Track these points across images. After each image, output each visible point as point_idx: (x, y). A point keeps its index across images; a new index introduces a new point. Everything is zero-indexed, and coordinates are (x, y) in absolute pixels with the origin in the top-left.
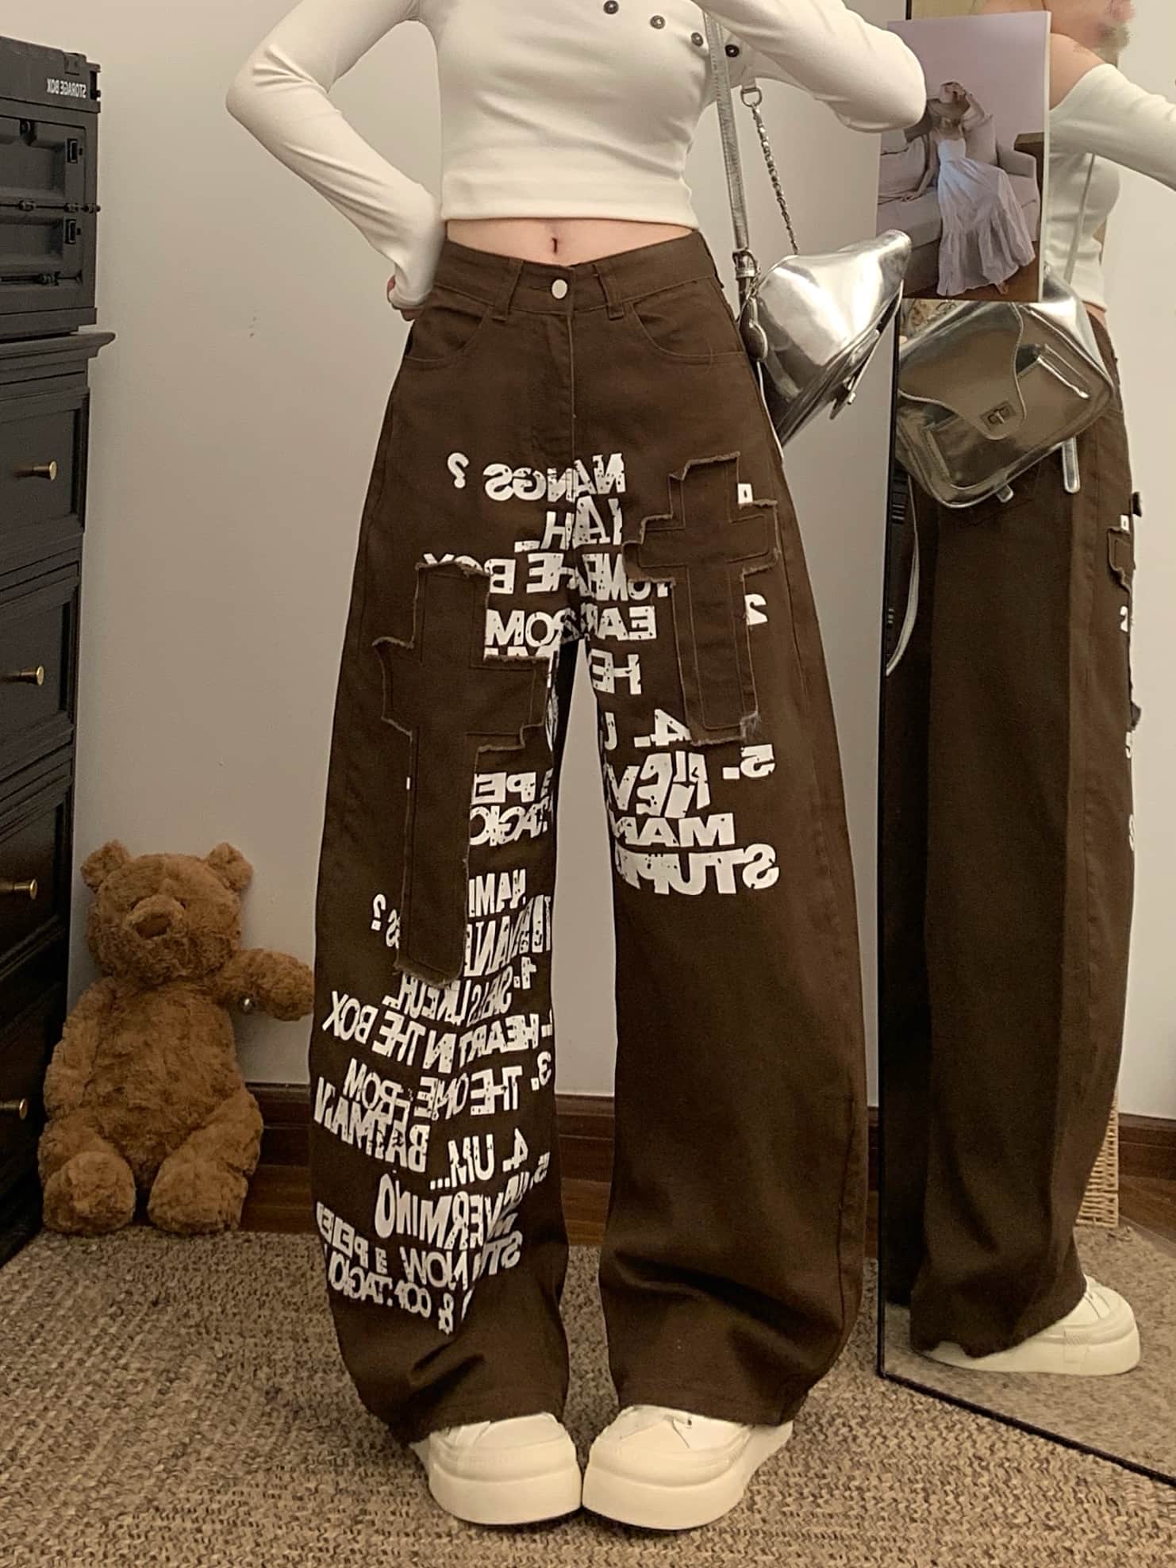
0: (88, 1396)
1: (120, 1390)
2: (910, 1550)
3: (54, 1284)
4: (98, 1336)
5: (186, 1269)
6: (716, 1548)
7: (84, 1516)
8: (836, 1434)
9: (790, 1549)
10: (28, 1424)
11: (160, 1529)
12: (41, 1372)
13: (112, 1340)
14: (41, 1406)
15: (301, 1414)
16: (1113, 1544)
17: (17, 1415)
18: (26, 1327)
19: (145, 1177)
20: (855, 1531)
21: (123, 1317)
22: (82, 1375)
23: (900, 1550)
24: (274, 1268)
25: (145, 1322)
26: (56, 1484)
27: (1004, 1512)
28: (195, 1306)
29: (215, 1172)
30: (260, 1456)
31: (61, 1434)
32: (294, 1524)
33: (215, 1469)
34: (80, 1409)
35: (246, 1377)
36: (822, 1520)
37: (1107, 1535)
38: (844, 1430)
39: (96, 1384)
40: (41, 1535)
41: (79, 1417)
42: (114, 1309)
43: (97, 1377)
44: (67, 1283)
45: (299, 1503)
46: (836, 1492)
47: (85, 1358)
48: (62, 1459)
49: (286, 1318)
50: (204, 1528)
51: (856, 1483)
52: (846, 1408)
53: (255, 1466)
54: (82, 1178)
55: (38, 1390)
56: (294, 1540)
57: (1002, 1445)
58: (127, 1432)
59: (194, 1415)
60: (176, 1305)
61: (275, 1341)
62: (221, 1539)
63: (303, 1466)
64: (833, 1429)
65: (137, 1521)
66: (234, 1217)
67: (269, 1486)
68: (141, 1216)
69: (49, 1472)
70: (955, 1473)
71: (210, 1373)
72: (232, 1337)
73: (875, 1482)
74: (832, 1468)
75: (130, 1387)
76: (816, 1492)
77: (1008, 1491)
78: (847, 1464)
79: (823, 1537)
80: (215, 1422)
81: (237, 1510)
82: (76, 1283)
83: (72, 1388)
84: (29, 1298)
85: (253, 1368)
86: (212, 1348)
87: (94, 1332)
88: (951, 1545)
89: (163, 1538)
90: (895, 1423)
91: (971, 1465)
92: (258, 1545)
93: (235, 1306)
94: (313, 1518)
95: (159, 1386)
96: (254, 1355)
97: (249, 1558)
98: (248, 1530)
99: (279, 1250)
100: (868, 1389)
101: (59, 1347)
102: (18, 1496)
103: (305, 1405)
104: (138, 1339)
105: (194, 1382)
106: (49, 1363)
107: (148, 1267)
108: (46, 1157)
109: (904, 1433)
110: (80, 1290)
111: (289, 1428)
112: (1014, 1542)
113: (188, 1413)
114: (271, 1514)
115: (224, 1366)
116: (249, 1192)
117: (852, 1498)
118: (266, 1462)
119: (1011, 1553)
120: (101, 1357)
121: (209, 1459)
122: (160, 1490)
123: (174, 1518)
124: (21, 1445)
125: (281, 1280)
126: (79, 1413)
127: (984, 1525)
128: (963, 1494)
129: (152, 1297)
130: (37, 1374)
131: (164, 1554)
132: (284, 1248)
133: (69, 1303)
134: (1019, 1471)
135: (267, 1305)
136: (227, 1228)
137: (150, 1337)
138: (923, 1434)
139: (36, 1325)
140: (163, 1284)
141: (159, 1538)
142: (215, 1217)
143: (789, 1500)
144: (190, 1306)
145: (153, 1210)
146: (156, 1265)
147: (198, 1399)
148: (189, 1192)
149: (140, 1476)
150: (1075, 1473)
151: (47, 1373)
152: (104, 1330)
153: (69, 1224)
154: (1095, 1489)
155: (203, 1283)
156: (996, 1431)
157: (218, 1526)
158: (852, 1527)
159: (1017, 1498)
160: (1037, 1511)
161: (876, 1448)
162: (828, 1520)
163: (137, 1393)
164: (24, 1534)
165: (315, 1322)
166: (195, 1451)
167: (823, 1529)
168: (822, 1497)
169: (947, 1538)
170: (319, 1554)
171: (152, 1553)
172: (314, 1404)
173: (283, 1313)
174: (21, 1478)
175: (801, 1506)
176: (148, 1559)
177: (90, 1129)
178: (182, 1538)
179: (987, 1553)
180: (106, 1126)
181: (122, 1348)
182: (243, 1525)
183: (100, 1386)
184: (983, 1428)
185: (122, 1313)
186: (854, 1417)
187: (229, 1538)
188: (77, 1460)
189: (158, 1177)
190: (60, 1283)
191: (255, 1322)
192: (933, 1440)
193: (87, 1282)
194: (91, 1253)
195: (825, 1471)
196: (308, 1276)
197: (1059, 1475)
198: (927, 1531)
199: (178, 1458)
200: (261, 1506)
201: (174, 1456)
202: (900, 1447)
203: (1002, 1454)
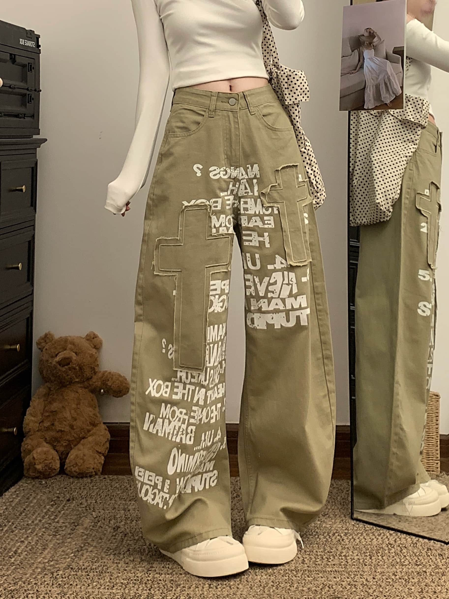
0: (43, 532)
1: (56, 530)
2: (364, 575)
3: (29, 495)
4: (46, 512)
5: (80, 489)
6: (290, 576)
7: (44, 571)
8: (336, 538)
9: (318, 576)
10: (21, 542)
11: (73, 575)
12: (25, 525)
13: (52, 514)
14: (26, 536)
15: (127, 535)
16: (442, 569)
17: (17, 539)
18: (19, 510)
19: (63, 457)
20: (343, 569)
21: (56, 506)
22: (41, 525)
23: (361, 575)
24: (116, 487)
25: (65, 507)
26: (33, 561)
27: (400, 561)
28: (85, 501)
29: (91, 453)
30: (111, 549)
31: (34, 545)
32: (125, 572)
33: (94, 555)
34: (40, 536)
35: (106, 523)
36: (331, 566)
37: (439, 566)
38: (339, 537)
39: (46, 528)
40: (28, 578)
41: (40, 539)
42: (52, 503)
43: (47, 525)
44: (33, 495)
45: (127, 565)
46: (336, 557)
47: (42, 519)
48: (35, 553)
49: (121, 503)
50: (90, 574)
51: (344, 554)
52: (339, 530)
53: (109, 553)
54: (39, 457)
55: (24, 531)
56: (125, 577)
57: (399, 539)
58: (59, 544)
59: (85, 537)
60: (77, 501)
61: (117, 511)
62: (96, 578)
63: (128, 552)
64: (335, 537)
65: (64, 573)
66: (99, 471)
67: (115, 560)
68: (62, 471)
69: (30, 558)
70: (381, 549)
71: (92, 523)
72: (100, 511)
73: (351, 553)
74: (334, 549)
75: (60, 528)
76: (328, 557)
77: (401, 554)
78: (340, 548)
79: (331, 571)
80: (93, 539)
81: (103, 568)
82: (37, 494)
83: (37, 529)
84: (20, 500)
85: (108, 520)
86: (92, 514)
87: (45, 511)
88: (380, 572)
89: (75, 578)
90: (358, 534)
91: (388, 546)
92: (111, 579)
93: (101, 500)
94: (132, 570)
95: (71, 528)
96: (109, 516)
97: (108, 584)
98: (107, 574)
99: (117, 481)
100: (348, 524)
101: (32, 516)
102: (18, 566)
103: (129, 532)
104: (63, 512)
105: (85, 526)
106: (28, 521)
107: (65, 488)
108: (24, 450)
109: (362, 537)
110: (39, 497)
111: (123, 540)
112: (404, 570)
113: (83, 536)
114: (116, 569)
115: (96, 520)
116: (105, 461)
117: (342, 559)
118: (113, 552)
119: (403, 574)
120: (48, 519)
121: (91, 551)
122: (73, 562)
123: (78, 571)
124: (19, 549)
125: (118, 491)
126: (40, 538)
127: (393, 565)
128: (384, 555)
129: (68, 498)
130: (24, 525)
131: (75, 583)
132: (119, 480)
133: (35, 501)
134: (406, 547)
135: (113, 499)
136: (96, 474)
137: (67, 512)
138: (369, 537)
139: (22, 509)
140: (71, 494)
141: (73, 578)
142: (91, 470)
143: (318, 560)
144: (82, 501)
145: (67, 468)
146: (68, 488)
147: (87, 531)
148: (82, 461)
149: (65, 558)
150: (426, 547)
151: (27, 525)
152: (48, 510)
153: (34, 474)
154: (434, 552)
155: (87, 493)
156: (397, 535)
157: (95, 574)
158: (342, 568)
159: (405, 556)
160: (412, 560)
161: (351, 543)
162: (333, 566)
163: (63, 531)
164: (21, 578)
165: (132, 504)
166: (86, 549)
167: (331, 569)
168: (330, 559)
169: (379, 570)
170: (135, 582)
171: (71, 583)
172: (132, 532)
173: (120, 502)
174: (20, 559)
175: (323, 562)
176: (69, 585)
177: (41, 440)
178: (81, 578)
179: (394, 574)
180: (48, 439)
181: (56, 516)
182: (105, 572)
183: (48, 529)
184: (392, 534)
185: (56, 504)
186: (342, 533)
187: (100, 577)
188: (41, 553)
189: (68, 456)
190: (31, 495)
191: (109, 505)
192: (373, 539)
193: (42, 494)
194: (43, 484)
195: (332, 551)
196: (129, 489)
197: (420, 548)
198: (371, 568)
199: (79, 552)
200: (112, 566)
201: (78, 551)
202: (360, 542)
203: (399, 542)
